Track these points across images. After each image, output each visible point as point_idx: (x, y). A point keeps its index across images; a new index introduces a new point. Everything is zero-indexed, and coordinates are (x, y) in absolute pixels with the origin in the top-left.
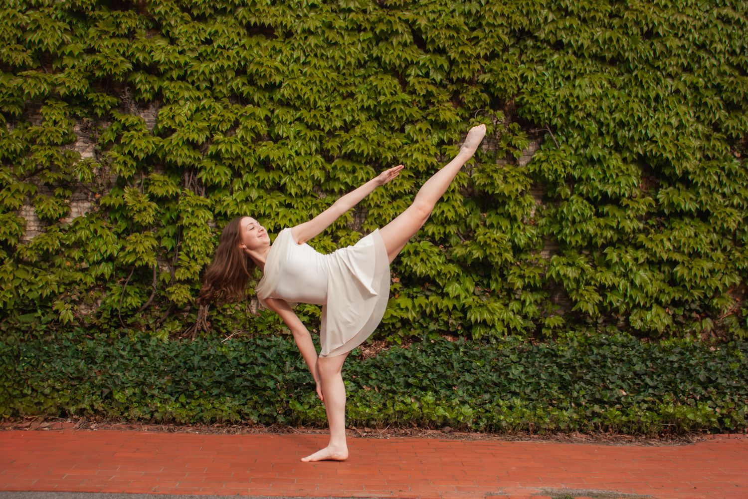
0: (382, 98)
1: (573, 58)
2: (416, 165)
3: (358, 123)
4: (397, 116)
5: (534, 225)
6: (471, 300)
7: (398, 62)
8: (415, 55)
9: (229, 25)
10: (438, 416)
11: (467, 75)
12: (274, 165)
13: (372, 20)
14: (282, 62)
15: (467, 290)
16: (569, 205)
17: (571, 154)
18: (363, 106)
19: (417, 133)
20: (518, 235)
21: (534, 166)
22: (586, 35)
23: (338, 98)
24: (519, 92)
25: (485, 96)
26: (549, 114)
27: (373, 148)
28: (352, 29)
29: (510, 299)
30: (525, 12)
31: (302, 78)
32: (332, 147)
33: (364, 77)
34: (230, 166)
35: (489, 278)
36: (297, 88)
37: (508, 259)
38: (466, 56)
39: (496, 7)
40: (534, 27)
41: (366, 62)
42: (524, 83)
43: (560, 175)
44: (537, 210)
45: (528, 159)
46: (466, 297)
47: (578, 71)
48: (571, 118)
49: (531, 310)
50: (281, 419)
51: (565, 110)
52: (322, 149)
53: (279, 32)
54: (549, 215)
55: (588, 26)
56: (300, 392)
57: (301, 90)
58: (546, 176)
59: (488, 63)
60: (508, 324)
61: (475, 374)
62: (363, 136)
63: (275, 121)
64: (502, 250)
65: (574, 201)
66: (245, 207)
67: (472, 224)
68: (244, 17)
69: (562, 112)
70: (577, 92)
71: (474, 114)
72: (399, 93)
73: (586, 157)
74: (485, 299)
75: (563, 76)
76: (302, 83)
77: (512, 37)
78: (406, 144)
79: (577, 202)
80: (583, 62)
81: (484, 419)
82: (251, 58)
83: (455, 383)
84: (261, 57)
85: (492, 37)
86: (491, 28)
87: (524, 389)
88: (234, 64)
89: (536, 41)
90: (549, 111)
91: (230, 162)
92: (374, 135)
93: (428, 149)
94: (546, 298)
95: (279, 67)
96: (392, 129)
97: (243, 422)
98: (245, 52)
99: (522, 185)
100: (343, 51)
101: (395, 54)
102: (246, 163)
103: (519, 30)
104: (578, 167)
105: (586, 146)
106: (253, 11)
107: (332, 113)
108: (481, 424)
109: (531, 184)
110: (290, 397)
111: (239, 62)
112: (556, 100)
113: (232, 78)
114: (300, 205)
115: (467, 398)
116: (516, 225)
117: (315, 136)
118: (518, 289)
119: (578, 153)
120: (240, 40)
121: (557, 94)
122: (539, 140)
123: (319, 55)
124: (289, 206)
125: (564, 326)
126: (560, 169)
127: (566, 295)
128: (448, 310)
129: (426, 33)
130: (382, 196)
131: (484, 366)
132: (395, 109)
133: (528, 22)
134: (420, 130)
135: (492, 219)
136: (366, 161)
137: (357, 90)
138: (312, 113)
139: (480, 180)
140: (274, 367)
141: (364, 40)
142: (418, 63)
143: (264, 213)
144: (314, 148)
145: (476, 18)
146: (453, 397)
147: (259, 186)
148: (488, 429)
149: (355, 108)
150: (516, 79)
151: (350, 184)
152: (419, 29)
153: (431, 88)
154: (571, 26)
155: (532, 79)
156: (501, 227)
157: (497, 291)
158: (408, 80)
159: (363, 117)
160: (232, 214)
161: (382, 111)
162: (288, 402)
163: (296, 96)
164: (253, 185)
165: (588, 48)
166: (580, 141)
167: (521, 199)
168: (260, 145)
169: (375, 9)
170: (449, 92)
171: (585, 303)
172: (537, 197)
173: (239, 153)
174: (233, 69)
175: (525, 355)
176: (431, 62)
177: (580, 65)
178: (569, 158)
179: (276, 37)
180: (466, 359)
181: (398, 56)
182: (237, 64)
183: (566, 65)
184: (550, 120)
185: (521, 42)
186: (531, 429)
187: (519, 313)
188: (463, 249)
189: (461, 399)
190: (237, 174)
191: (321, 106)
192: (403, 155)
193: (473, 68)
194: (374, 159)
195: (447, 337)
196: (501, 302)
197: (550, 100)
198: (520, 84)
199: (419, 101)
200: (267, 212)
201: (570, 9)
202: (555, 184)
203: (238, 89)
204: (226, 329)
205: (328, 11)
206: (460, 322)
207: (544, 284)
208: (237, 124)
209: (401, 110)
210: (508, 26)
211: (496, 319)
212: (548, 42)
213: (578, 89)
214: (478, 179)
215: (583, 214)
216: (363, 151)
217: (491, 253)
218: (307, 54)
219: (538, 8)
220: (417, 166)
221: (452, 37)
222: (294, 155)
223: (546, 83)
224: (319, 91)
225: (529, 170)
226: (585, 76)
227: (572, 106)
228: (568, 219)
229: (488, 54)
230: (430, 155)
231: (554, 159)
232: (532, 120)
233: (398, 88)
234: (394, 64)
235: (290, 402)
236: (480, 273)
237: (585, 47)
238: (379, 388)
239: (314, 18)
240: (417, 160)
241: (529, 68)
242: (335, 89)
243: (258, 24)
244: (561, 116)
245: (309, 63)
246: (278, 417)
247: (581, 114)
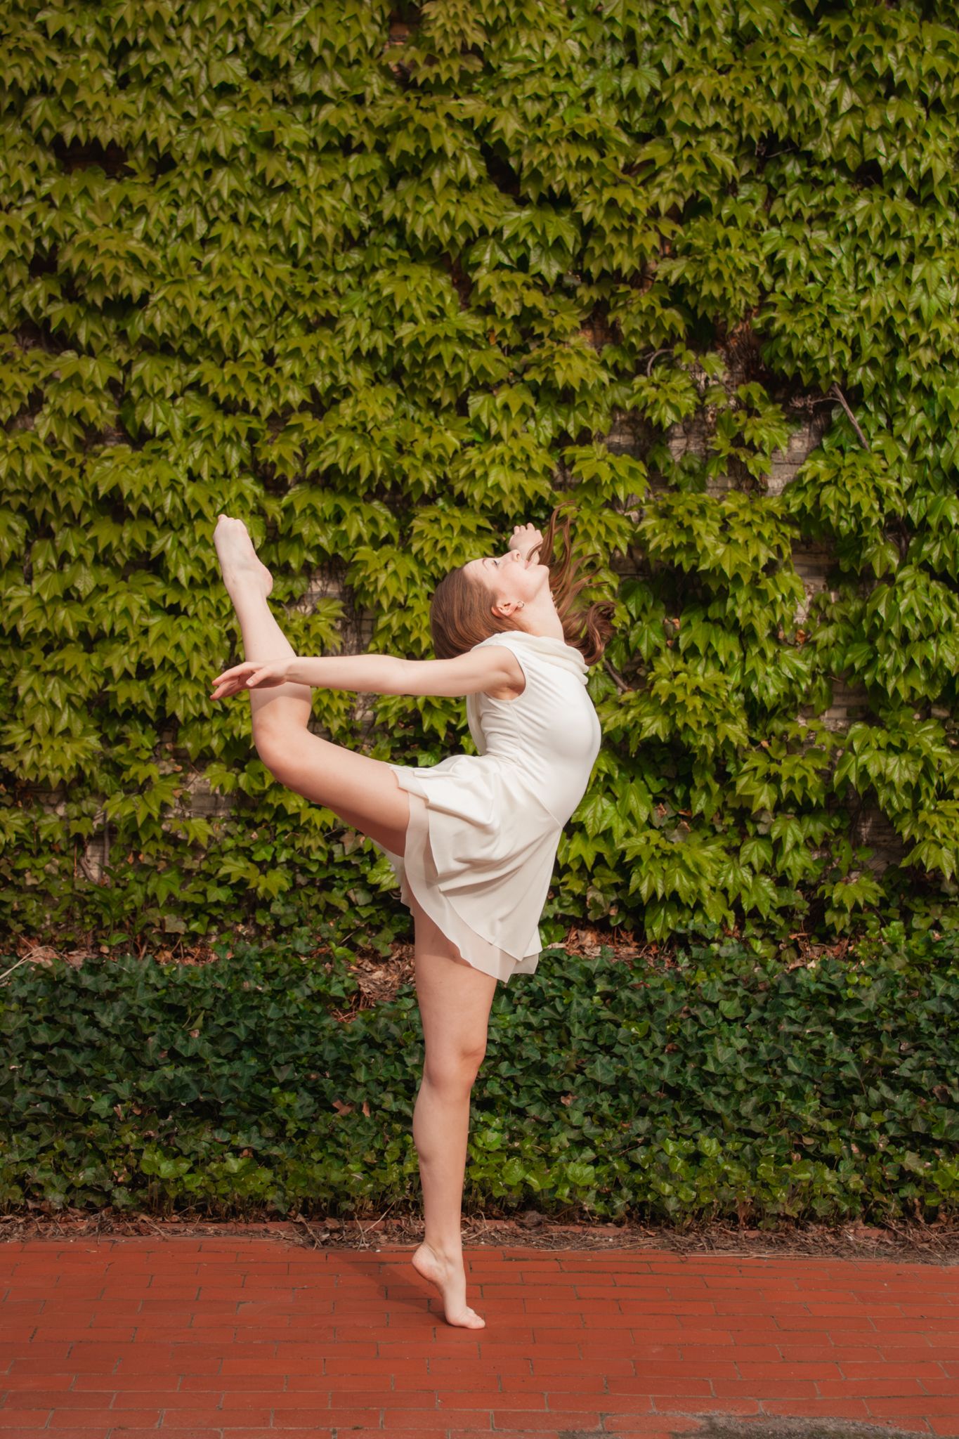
0: (406, 331)
1: (906, 208)
2: (497, 499)
3: (347, 392)
4: (447, 374)
5: (806, 642)
6: (642, 840)
7: (445, 233)
8: (491, 210)
9: (10, 143)
10: (509, 1188)
11: (625, 262)
12: (133, 509)
13: (376, 124)
14: (147, 238)
15: (631, 816)
16: (894, 596)
17: (900, 460)
18: (358, 351)
19: (500, 417)
20: (760, 675)
21: (801, 496)
22: (942, 145)
23: (295, 330)
24: (764, 303)
25: (672, 317)
26: (840, 360)
27: (384, 460)
28: (329, 148)
29: (743, 835)
30: (776, 92)
31: (202, 279)
32: (281, 458)
33: (362, 273)
34: (22, 510)
35: (690, 783)
36: (185, 308)
37: (734, 740)
38: (621, 213)
39: (700, 81)
40: (801, 129)
41: (364, 233)
42: (775, 277)
43: (868, 520)
44: (814, 605)
45: (788, 474)
46: (628, 834)
47: (918, 242)
48: (902, 367)
49: (797, 862)
50: (121, 1197)
51: (885, 348)
52: (255, 463)
53: (137, 160)
54: (844, 619)
55: (944, 120)
56: (173, 1126)
57: (198, 312)
58: (833, 519)
59: (680, 231)
60: (739, 897)
61: (620, 1057)
62: (361, 429)
63: (135, 393)
64: (717, 716)
65: (908, 583)
66: (62, 614)
67: (644, 648)
68: (46, 123)
69: (875, 354)
70: (917, 296)
71: (646, 362)
72: (451, 313)
73: (938, 466)
74: (676, 836)
75: (880, 257)
76: (201, 294)
77: (745, 156)
78: (472, 443)
79: (914, 587)
80: (932, 218)
81: (625, 1190)
82: (68, 231)
83: (568, 1086)
84: (92, 227)
85: (690, 160)
86: (687, 137)
87: (738, 1103)
88: (24, 247)
89: (810, 165)
90: (842, 353)
91: (23, 500)
92: (388, 422)
93: (528, 457)
94: (838, 831)
95: (139, 254)
96: (435, 406)
97: (31, 1205)
98: (53, 214)
99: (770, 548)
100: (304, 208)
101: (439, 213)
102: (62, 504)
103: (762, 138)
104: (918, 493)
105: (939, 440)
106: (68, 104)
107: (278, 370)
108: (619, 1203)
109: (793, 541)
110: (148, 1139)
111: (38, 241)
112: (861, 320)
113: (21, 283)
114: (202, 608)
115: (590, 1130)
116: (755, 650)
117: (234, 430)
118: (763, 809)
119: (920, 457)
120: (39, 182)
121: (864, 303)
122: (818, 422)
123: (242, 218)
124: (175, 611)
125: (884, 903)
126: (868, 503)
127: (886, 824)
128: (583, 865)
129: (519, 153)
130: (411, 580)
131: (648, 1035)
132: (439, 357)
133: (786, 118)
134: (506, 407)
135: (694, 632)
136: (369, 491)
137: (343, 308)
138: (230, 368)
139: (660, 538)
140: (118, 1050)
141: (359, 178)
142: (498, 233)
143: (112, 630)
144: (234, 458)
145: (651, 109)
146: (556, 1127)
147: (96, 560)
148: (636, 1214)
149: (338, 357)
150: (755, 269)
151: (330, 550)
152: (500, 143)
153: (534, 298)
154: (900, 123)
155: (798, 266)
156: (715, 656)
157: (710, 814)
158: (475, 276)
159: (360, 375)
160: (31, 633)
161: (406, 360)
162: (139, 1152)
163: (185, 326)
164: (81, 558)
165: (946, 179)
166: (923, 428)
167: (767, 584)
168: (97, 455)
169: (386, 91)
170: (581, 306)
171: (934, 848)
172: (815, 571)
173: (44, 478)
174: (23, 258)
175: (760, 999)
176: (533, 230)
177: (925, 227)
178: (894, 472)
179: (132, 173)
180: (605, 1014)
181: (447, 217)
182: (32, 247)
183: (887, 226)
184: (845, 374)
185: (770, 168)
186: (741, 1215)
187: (766, 870)
188: (620, 713)
189: (573, 1134)
190: (40, 530)
191: (250, 352)
192: (463, 471)
193: (641, 246)
194: (388, 485)
195: (582, 934)
196: (721, 843)
197: (844, 323)
198: (768, 281)
199: (503, 333)
200: (118, 629)
201: (897, 77)
202: (857, 541)
203: (38, 311)
204: (23, 922)
205: (263, 101)
206: (613, 897)
207: (830, 796)
208: (36, 401)
209: (455, 359)
210: (733, 129)
211: (706, 889)
212: (841, 166)
213: (918, 290)
214: (655, 535)
215: (927, 619)
216: (359, 467)
217: (686, 725)
218: (212, 216)
219: (811, 80)
220: (499, 504)
221: (585, 165)
222: (184, 479)
223: (835, 275)
224: (243, 314)
225: (788, 506)
226: (937, 254)
227: (903, 335)
228: (889, 632)
229: (681, 204)
230: (531, 473)
231: (853, 476)
232: (797, 376)
233: (448, 299)
234: (436, 238)
235: (146, 1156)
236: (667, 769)
237: (939, 176)
238: (374, 1108)
239: (227, 119)
240: (497, 487)
241: (789, 237)
242: (285, 307)
243: (83, 141)
244: (873, 363)
245: (218, 239)
246: (116, 1193)
247: (926, 356)
